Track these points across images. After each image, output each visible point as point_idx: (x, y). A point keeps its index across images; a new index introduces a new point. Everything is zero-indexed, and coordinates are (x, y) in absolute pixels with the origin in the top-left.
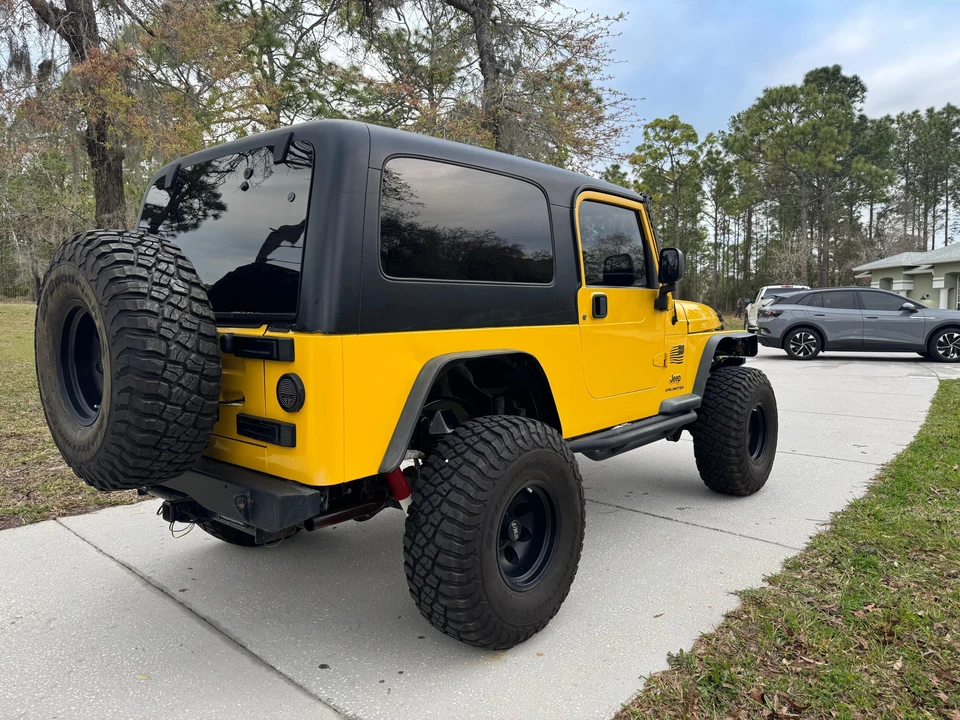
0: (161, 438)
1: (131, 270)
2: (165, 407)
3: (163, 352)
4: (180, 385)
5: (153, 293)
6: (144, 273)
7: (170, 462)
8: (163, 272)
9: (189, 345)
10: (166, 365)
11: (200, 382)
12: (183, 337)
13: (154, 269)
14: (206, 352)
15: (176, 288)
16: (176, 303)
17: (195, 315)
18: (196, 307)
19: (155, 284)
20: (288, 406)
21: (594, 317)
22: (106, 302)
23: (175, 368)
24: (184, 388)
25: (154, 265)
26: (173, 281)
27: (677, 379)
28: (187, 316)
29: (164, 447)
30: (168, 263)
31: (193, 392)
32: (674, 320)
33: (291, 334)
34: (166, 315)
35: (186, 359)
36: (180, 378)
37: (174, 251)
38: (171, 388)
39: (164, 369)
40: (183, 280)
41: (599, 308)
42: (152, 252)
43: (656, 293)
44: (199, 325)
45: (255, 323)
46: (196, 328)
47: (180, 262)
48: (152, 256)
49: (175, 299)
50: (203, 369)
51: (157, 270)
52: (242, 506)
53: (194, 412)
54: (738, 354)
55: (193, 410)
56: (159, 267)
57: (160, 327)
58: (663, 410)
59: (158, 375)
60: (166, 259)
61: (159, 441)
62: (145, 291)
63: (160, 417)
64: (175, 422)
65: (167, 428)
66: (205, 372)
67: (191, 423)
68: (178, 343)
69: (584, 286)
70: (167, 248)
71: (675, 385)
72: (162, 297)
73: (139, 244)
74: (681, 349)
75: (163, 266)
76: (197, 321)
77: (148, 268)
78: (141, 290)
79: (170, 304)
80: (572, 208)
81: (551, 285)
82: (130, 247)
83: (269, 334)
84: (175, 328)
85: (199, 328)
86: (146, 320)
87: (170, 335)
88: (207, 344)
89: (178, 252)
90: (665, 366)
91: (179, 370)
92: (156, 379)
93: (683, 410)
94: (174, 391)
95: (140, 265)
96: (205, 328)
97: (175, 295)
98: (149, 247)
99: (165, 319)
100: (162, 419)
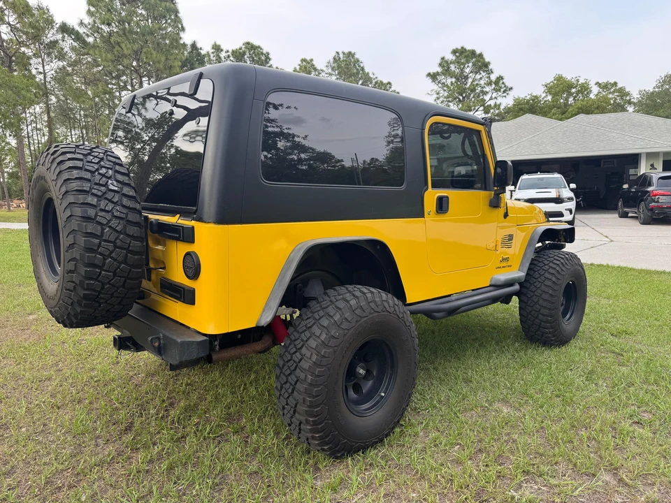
0: (99, 295)
1: (78, 173)
2: (100, 273)
3: (99, 234)
4: (111, 258)
5: (93, 190)
6: (88, 176)
7: (108, 311)
8: (103, 175)
9: (119, 229)
10: (100, 243)
11: (126, 256)
12: (114, 223)
13: (97, 173)
14: (131, 234)
15: (112, 187)
16: (109, 198)
17: (124, 206)
18: (125, 201)
19: (96, 184)
20: (191, 275)
21: (437, 212)
22: (61, 197)
23: (107, 245)
24: (115, 260)
25: (97, 170)
26: (110, 182)
27: (507, 259)
28: (118, 208)
29: (102, 301)
30: (108, 168)
31: (122, 263)
32: (506, 215)
33: (193, 223)
34: (103, 207)
35: (116, 239)
36: (112, 252)
37: (114, 160)
38: (104, 259)
39: (99, 245)
40: (117, 181)
41: (442, 205)
42: (97, 160)
43: (491, 194)
44: (127, 214)
45: (172, 212)
46: (124, 217)
47: (117, 168)
48: (97, 163)
49: (110, 195)
50: (129, 246)
51: (99, 174)
52: (157, 344)
53: (123, 277)
54: (559, 241)
55: (121, 275)
56: (100, 172)
57: (96, 215)
58: (493, 283)
59: (95, 250)
60: (107, 166)
61: (98, 296)
62: (88, 189)
63: (96, 280)
64: (109, 283)
65: (103, 288)
66: (130, 248)
67: (121, 284)
68: (110, 227)
69: (430, 188)
70: (109, 157)
71: (504, 264)
72: (100, 194)
73: (89, 154)
74: (511, 237)
75: (103, 171)
76: (125, 211)
77: (92, 172)
78: (85, 188)
79: (106, 199)
80: (423, 129)
81: (403, 187)
82: (81, 157)
83: (180, 221)
84: (108, 216)
85: (127, 217)
86: (87, 211)
87: (104, 222)
88: (132, 228)
89: (117, 161)
90: (496, 250)
91: (111, 247)
92: (93, 253)
93: (509, 284)
94: (107, 261)
95: (86, 170)
96: (132, 217)
97: (110, 193)
98: (96, 157)
99: (101, 210)
100: (99, 281)
